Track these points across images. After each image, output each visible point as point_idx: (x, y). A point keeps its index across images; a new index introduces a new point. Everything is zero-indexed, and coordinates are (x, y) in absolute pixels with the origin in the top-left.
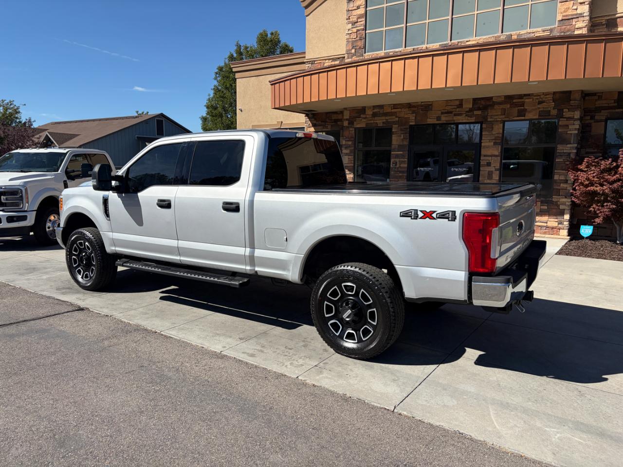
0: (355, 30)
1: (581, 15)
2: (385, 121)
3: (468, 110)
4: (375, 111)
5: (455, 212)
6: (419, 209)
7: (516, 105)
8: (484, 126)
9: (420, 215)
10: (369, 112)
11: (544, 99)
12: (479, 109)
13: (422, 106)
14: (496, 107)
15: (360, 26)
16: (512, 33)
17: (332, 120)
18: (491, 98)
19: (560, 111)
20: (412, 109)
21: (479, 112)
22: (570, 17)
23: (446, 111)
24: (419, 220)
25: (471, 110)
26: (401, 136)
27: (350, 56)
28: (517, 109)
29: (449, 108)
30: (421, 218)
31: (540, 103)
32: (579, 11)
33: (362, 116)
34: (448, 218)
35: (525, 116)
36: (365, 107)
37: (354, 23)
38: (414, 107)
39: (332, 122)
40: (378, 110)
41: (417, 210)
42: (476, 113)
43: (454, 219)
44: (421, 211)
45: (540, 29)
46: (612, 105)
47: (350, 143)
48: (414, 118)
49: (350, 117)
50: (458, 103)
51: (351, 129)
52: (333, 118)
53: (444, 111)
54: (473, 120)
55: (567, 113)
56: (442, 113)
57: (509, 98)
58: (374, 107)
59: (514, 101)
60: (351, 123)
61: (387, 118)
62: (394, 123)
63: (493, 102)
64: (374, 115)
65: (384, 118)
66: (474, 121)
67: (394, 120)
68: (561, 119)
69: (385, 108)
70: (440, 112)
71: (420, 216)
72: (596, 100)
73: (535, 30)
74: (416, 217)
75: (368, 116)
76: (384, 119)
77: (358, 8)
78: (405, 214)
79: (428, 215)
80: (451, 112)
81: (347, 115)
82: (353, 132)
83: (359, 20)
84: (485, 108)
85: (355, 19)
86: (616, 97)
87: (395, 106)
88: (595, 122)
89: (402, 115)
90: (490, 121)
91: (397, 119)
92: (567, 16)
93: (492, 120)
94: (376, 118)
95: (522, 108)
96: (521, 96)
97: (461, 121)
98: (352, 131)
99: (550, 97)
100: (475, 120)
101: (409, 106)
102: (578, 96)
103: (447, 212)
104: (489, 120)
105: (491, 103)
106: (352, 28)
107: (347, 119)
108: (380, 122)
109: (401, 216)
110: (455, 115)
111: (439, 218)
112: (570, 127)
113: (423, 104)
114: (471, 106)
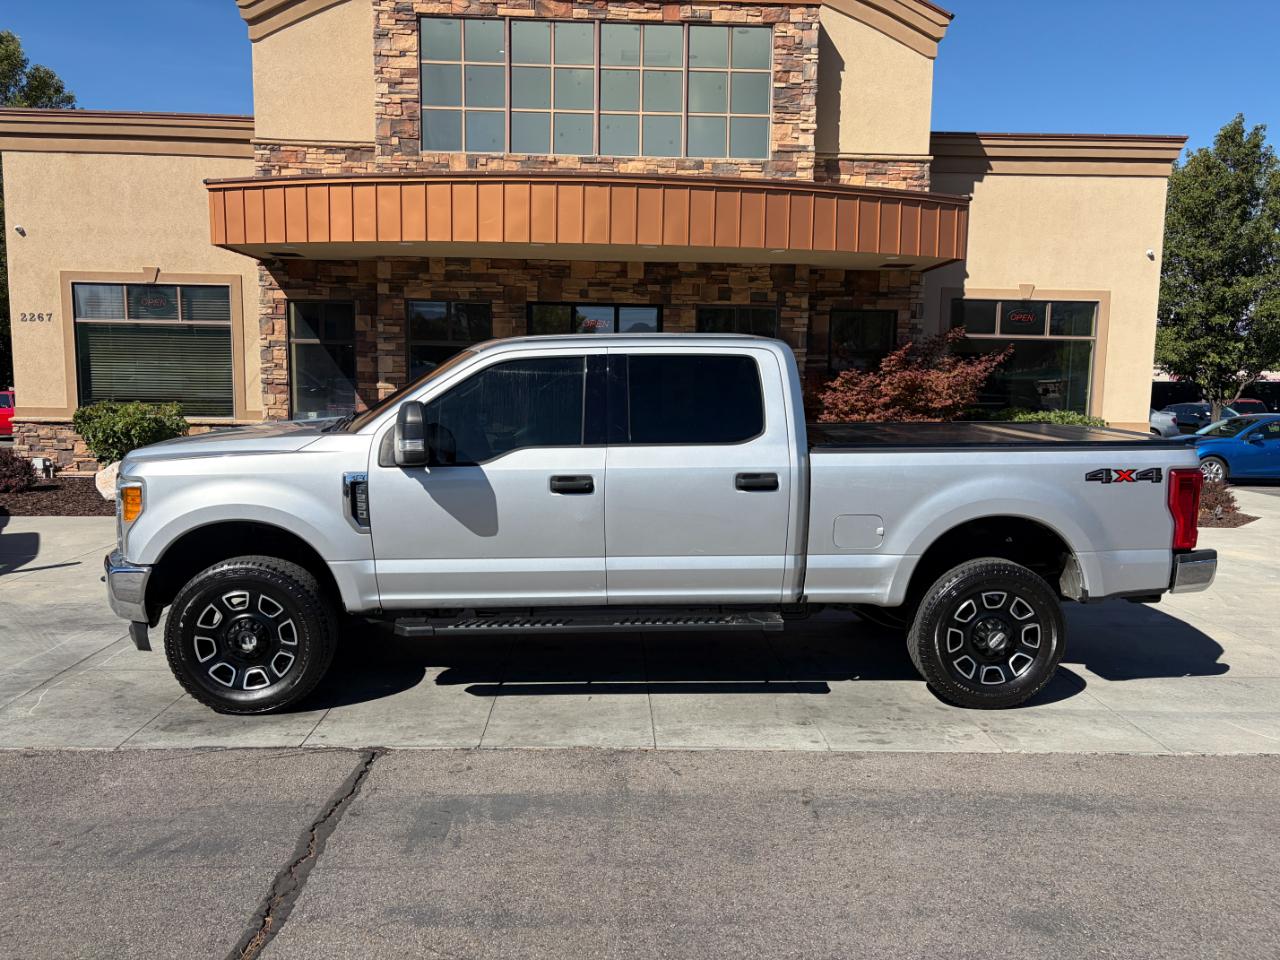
0: (397, 98)
1: (803, 149)
2: (474, 290)
3: (636, 281)
4: (452, 268)
5: (1160, 469)
6: (1112, 468)
7: (713, 280)
8: (666, 312)
9: (1115, 476)
10: (438, 270)
11: (758, 275)
12: (656, 282)
13: (550, 267)
14: (684, 280)
15: (407, 93)
16: (704, 159)
17: (330, 276)
18: (676, 265)
19: (782, 295)
20: (532, 271)
21: (657, 288)
22: (789, 149)
23: (597, 281)
24: (1113, 484)
25: (642, 283)
26: (510, 322)
27: (388, 150)
28: (716, 287)
29: (601, 276)
30: (1115, 481)
31: (752, 279)
32: (801, 142)
33: (421, 275)
34: (1151, 479)
35: (729, 299)
36: (428, 258)
37: (393, 84)
38: (535, 267)
39: (333, 283)
40: (458, 268)
41: (1109, 470)
42: (650, 288)
43: (1159, 480)
44: (1116, 471)
45: (746, 160)
46: (837, 289)
47: (396, 329)
48: (536, 289)
49: (392, 275)
50: (618, 268)
51: (397, 301)
52: (334, 274)
53: (594, 281)
54: (646, 300)
55: (791, 300)
56: (590, 284)
57: (705, 268)
58: (449, 261)
59: (713, 273)
60: (396, 287)
61: (478, 284)
62: (495, 295)
63: (679, 271)
64: (450, 276)
65: (471, 284)
66: (647, 302)
67: (496, 290)
68: (784, 308)
69: (472, 264)
70: (586, 282)
71: (1114, 478)
72: (817, 281)
73: (739, 160)
74: (1109, 480)
75: (436, 278)
76: (472, 286)
77: (403, 54)
78: (1093, 476)
79: (1125, 475)
80: (606, 284)
81: (384, 271)
82: (403, 307)
83: (406, 80)
84: (665, 282)
85: (396, 76)
86: (843, 277)
87: (495, 263)
88: (816, 314)
89: (511, 281)
90: (676, 305)
91: (500, 289)
92: (784, 146)
93: (677, 302)
94: (453, 283)
95: (726, 286)
96: (722, 267)
97: (625, 302)
98: (399, 304)
99: (766, 272)
100: (650, 300)
101: (525, 265)
102: (805, 273)
103: (1150, 471)
104: (673, 302)
105: (675, 273)
106: (390, 93)
107: (385, 281)
108: (464, 290)
109: (1087, 480)
110: (614, 289)
111: (1140, 479)
112: (797, 321)
113: (552, 263)
114: (642, 277)
